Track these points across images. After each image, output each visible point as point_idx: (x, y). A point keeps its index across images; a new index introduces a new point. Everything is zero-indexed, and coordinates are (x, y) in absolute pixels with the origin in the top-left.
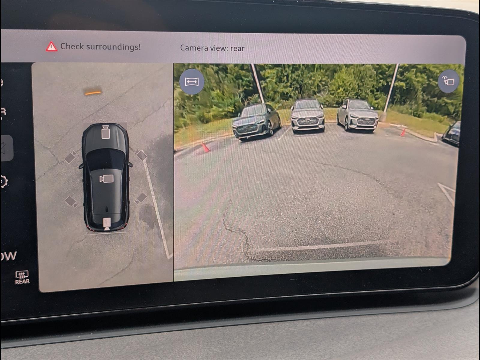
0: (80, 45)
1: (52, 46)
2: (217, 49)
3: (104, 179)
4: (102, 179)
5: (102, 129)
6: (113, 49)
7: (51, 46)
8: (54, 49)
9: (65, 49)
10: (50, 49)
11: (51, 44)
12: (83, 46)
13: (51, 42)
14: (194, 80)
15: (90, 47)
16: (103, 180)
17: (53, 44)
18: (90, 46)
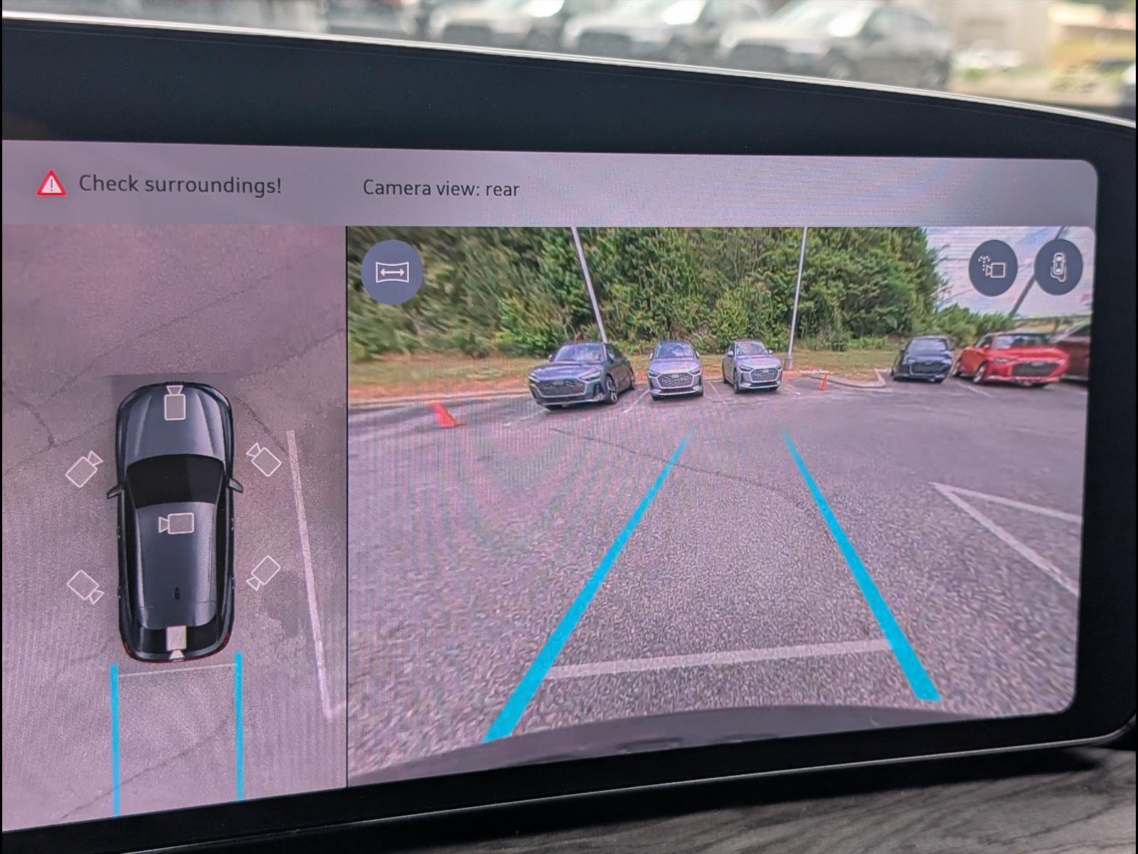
0: (128, 181)
1: (54, 183)
2: (454, 189)
3: (169, 523)
4: (164, 524)
5: (166, 396)
6: (213, 191)
7: (49, 182)
8: (57, 189)
9: (89, 190)
10: (46, 189)
11: (51, 177)
12: (136, 181)
13: (51, 173)
14: (397, 268)
15: (155, 186)
16: (168, 528)
17: (55, 177)
18: (155, 182)
